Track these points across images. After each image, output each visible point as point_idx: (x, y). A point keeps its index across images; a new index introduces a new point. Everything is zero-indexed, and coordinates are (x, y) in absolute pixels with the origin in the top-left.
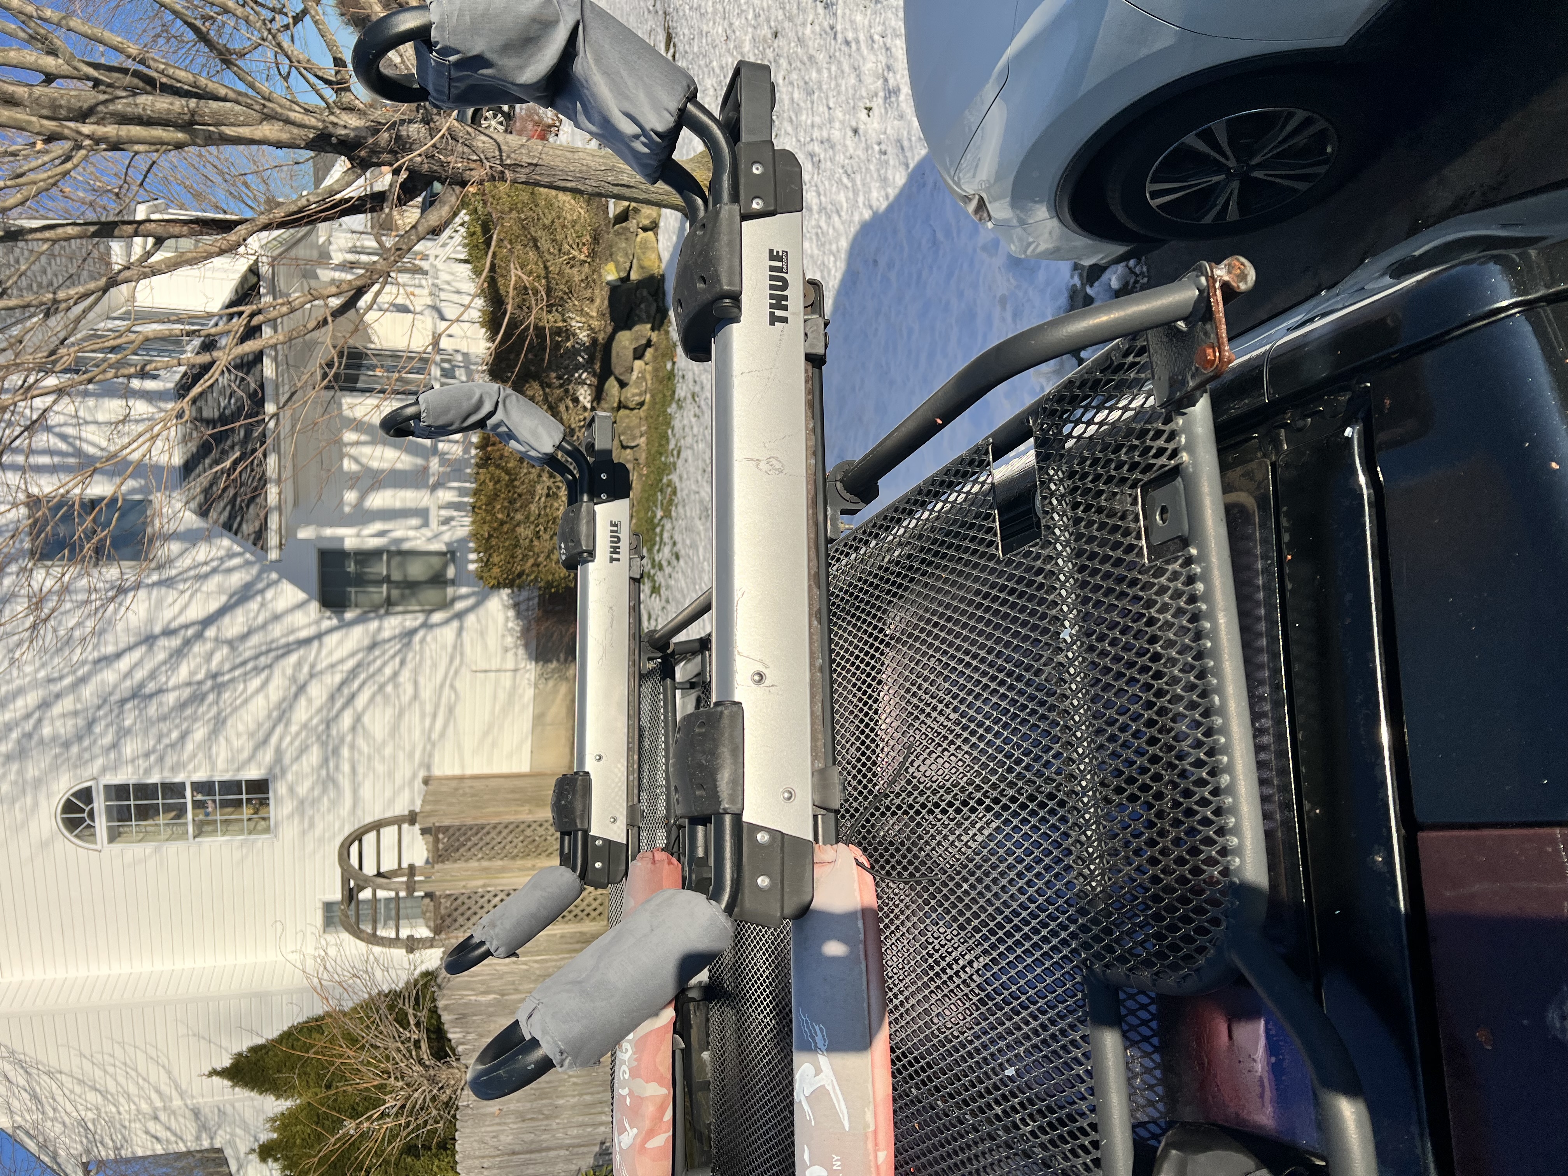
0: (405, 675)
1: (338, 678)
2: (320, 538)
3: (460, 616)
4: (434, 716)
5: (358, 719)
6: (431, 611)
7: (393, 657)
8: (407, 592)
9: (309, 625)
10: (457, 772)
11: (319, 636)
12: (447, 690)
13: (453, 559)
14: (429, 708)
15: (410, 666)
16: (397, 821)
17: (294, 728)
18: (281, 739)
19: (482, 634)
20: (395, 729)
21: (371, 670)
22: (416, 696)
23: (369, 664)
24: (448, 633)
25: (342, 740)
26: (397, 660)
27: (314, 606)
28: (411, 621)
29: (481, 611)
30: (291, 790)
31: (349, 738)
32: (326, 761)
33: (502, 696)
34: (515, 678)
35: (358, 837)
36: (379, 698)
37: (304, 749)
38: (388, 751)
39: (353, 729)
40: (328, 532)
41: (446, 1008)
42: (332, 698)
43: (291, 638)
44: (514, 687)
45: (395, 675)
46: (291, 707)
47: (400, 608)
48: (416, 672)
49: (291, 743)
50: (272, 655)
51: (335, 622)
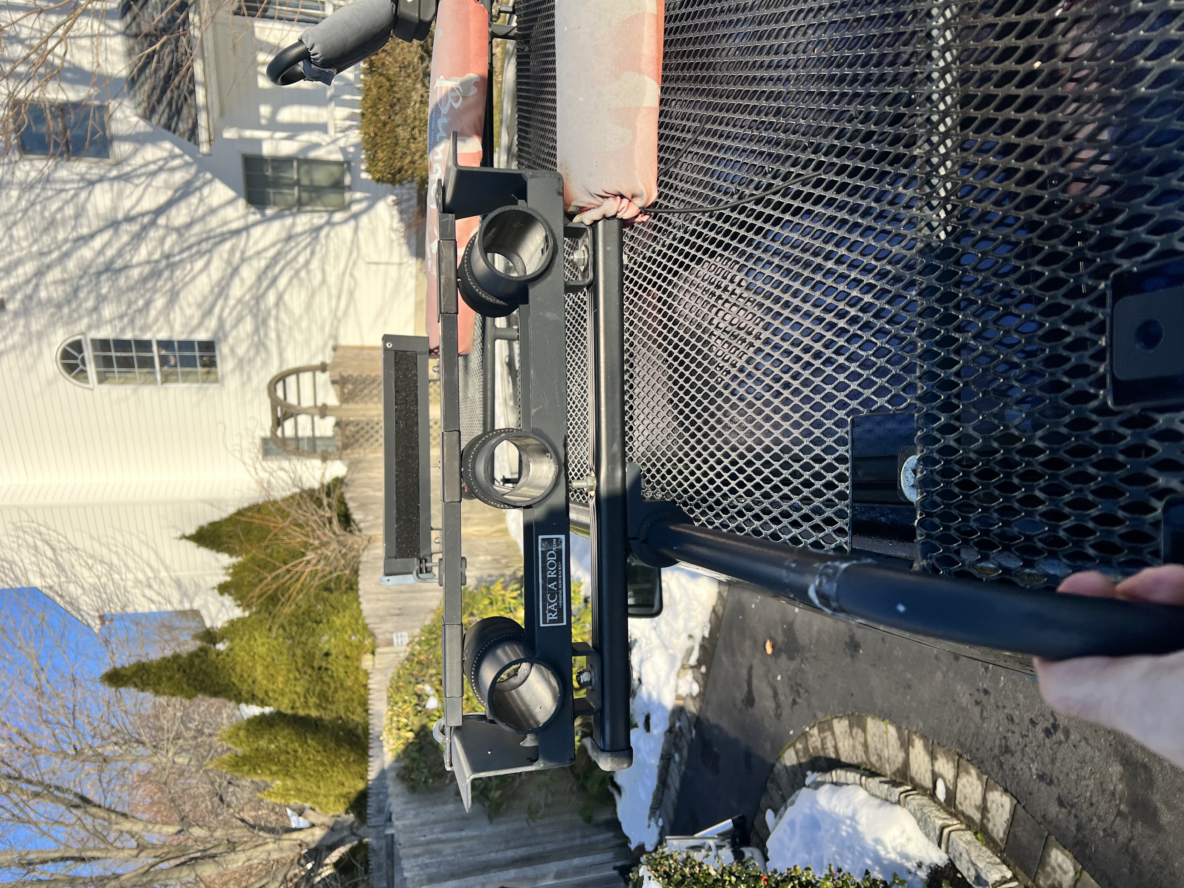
0: (315, 264)
1: (263, 263)
2: (242, 140)
3: (356, 216)
4: (339, 298)
5: (280, 297)
6: (332, 212)
7: (305, 248)
8: (314, 195)
9: (238, 218)
10: (357, 342)
11: (247, 228)
12: (347, 278)
13: (349, 169)
14: (334, 291)
15: (318, 256)
16: (312, 369)
17: (232, 302)
18: (222, 310)
19: (373, 232)
20: (309, 306)
21: (289, 257)
22: (324, 281)
23: (287, 253)
24: (347, 230)
25: (269, 313)
26: (308, 251)
27: (241, 203)
28: (319, 219)
29: (372, 213)
30: (232, 350)
31: (274, 312)
32: (257, 330)
33: (390, 285)
34: (399, 271)
35: (282, 378)
36: (295, 282)
37: (240, 320)
38: (304, 324)
39: (277, 305)
40: (248, 133)
41: (351, 499)
42: (259, 279)
43: (225, 229)
44: (400, 278)
45: (307, 263)
46: (228, 285)
47: (309, 208)
48: (323, 261)
49: (230, 313)
50: (211, 242)
51: (258, 217)
